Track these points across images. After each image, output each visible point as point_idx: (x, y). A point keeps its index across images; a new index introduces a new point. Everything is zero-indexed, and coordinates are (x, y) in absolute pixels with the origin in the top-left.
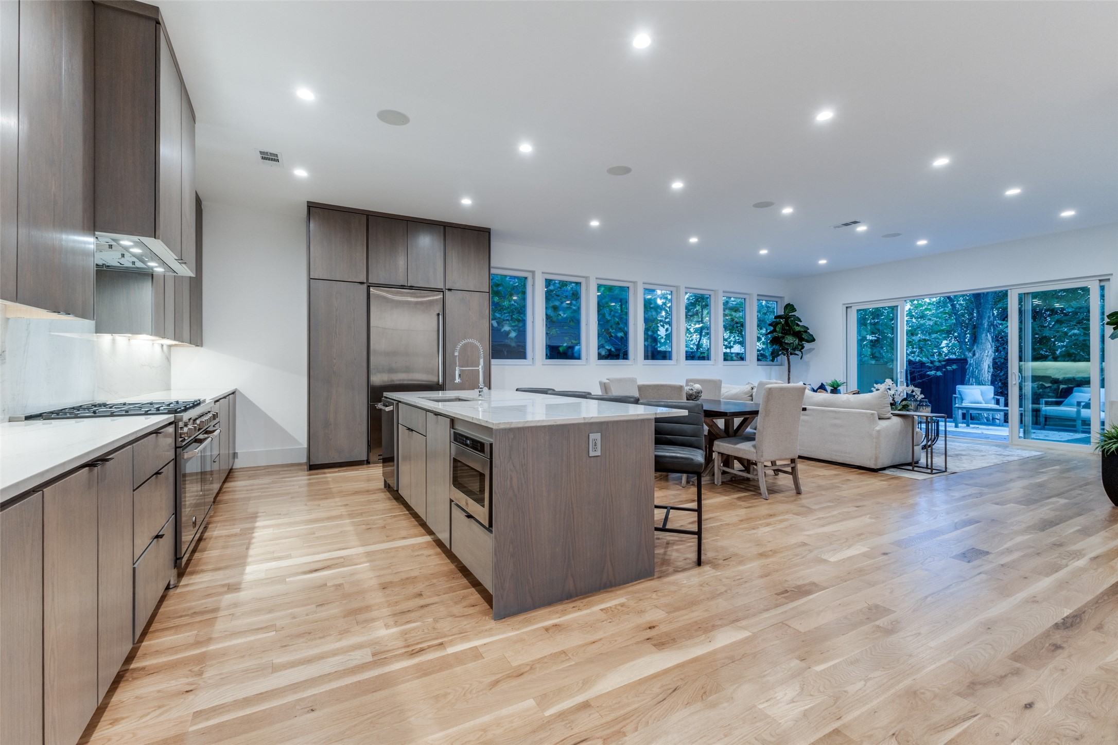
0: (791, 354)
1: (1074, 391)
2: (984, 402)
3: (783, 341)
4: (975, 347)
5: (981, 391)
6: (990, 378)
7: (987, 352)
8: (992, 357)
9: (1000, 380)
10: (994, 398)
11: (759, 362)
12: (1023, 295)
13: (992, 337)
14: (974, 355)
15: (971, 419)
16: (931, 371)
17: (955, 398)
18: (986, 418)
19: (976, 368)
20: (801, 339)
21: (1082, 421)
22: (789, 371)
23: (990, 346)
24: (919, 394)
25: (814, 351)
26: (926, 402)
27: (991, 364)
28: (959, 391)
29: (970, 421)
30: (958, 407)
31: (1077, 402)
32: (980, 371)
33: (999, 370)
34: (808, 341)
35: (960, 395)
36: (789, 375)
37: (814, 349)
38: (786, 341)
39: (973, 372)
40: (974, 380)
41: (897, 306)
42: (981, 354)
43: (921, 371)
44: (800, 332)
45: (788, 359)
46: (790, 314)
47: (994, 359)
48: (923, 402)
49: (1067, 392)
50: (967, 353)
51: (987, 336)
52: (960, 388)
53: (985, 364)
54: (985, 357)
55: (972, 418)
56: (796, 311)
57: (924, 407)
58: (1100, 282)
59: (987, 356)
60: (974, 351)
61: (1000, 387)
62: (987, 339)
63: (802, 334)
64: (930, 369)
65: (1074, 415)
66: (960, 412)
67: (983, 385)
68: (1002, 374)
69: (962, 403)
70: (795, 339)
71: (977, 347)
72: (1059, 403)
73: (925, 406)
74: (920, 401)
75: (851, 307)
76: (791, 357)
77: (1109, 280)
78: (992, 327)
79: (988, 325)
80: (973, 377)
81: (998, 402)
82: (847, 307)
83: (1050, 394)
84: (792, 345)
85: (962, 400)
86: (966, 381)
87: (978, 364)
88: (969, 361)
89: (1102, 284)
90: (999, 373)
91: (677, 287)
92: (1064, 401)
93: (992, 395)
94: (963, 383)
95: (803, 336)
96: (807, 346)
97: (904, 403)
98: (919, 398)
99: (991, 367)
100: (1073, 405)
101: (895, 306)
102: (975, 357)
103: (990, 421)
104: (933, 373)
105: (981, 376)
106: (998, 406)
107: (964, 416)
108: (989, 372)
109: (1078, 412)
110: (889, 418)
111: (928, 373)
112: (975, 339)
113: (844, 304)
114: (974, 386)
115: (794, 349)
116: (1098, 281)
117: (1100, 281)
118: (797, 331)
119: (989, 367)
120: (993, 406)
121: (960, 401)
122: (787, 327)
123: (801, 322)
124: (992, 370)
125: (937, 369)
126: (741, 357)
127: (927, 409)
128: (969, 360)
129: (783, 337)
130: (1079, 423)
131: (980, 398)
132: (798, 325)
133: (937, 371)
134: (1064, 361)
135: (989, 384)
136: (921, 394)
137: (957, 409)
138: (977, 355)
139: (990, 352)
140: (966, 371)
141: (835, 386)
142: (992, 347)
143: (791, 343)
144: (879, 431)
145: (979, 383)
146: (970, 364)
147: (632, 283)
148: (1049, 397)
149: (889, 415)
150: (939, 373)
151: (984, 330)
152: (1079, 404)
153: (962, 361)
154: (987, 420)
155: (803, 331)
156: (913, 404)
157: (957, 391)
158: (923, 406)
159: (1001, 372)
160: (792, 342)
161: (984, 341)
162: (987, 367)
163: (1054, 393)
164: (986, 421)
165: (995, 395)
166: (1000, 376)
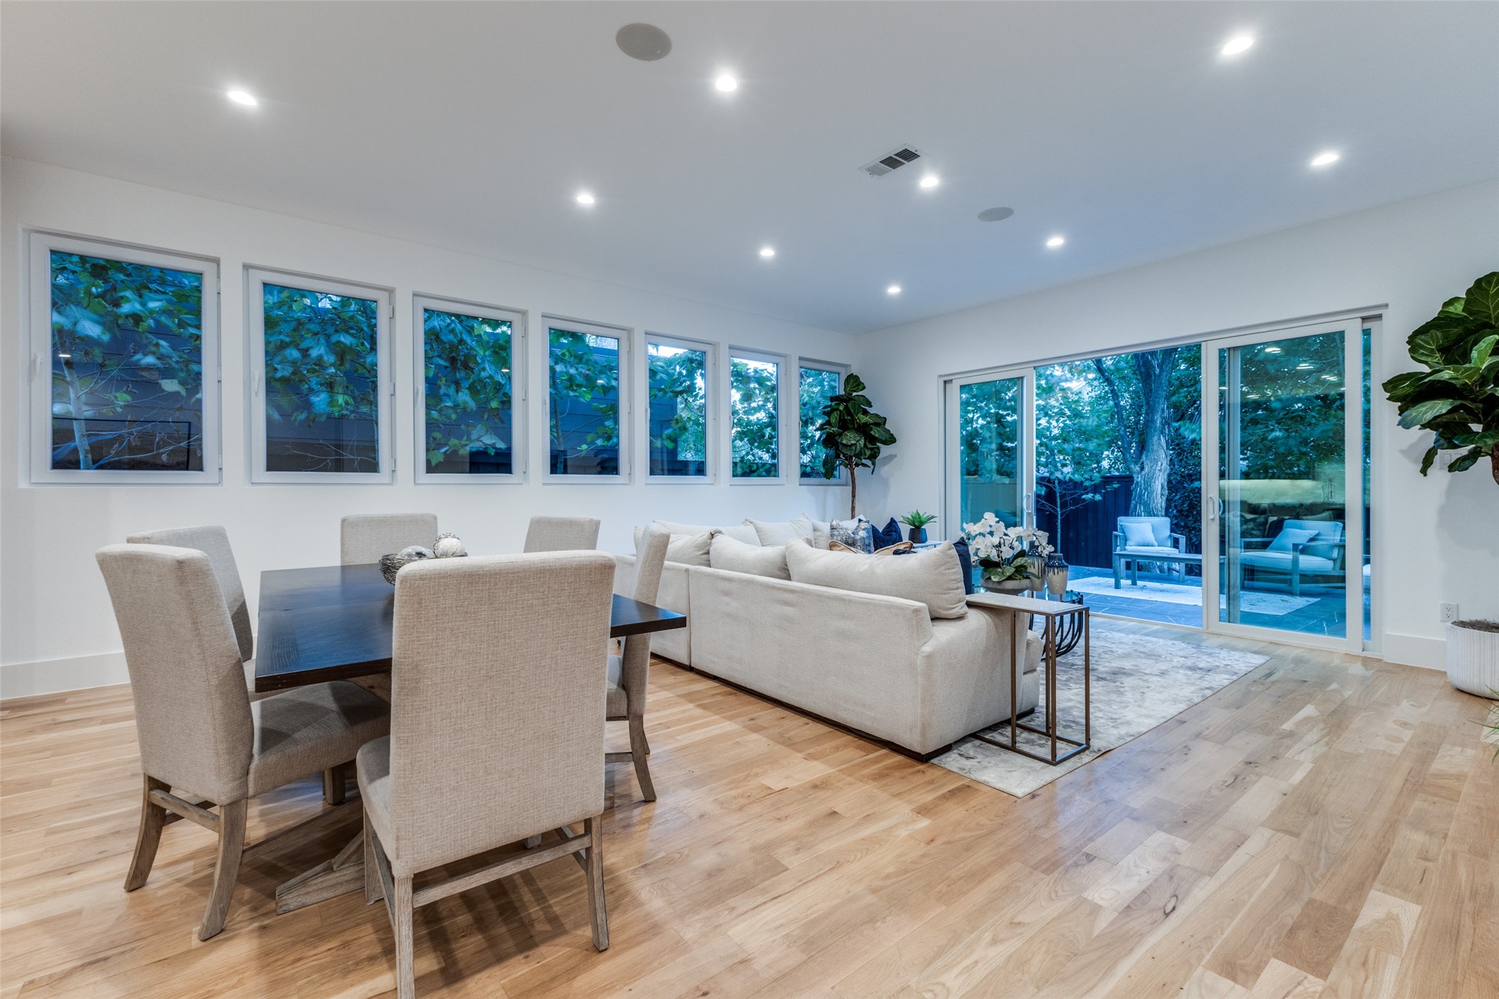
0: (857, 465)
1: (1284, 526)
2: (1156, 543)
3: (839, 440)
4: (1144, 457)
5: (1152, 526)
6: (1164, 505)
7: (1159, 463)
8: (1167, 473)
9: (1176, 506)
10: (1170, 536)
11: (806, 480)
12: (1227, 352)
13: (1167, 442)
14: (1142, 468)
15: (1139, 570)
16: (1087, 493)
17: (1116, 536)
18: (1159, 567)
19: (1145, 489)
20: (872, 440)
21: (1301, 575)
22: (854, 496)
23: (1164, 456)
24: (1044, 544)
25: (895, 460)
26: (1060, 560)
27: (1166, 483)
28: (1121, 526)
29: (1137, 572)
30: (1120, 555)
31: (1294, 544)
32: (1150, 493)
33: (1173, 492)
34: (885, 443)
35: (1124, 532)
36: (853, 501)
37: (895, 456)
38: (844, 442)
39: (1141, 496)
40: (1142, 508)
41: (1022, 378)
42: (1151, 467)
43: (1075, 493)
44: (866, 425)
45: (852, 474)
46: (854, 394)
47: (1169, 475)
48: (1054, 558)
49: (1277, 528)
50: (1133, 466)
51: (1160, 439)
52: (1122, 521)
53: (1157, 483)
54: (1157, 472)
55: (1140, 568)
56: (864, 388)
57: (1056, 570)
58: (1363, 322)
59: (1160, 470)
60: (1143, 463)
61: (1175, 516)
62: (1159, 444)
63: (871, 429)
64: (1086, 489)
65: (1289, 566)
66: (1123, 561)
67: (1155, 515)
68: (1178, 497)
69: (1126, 545)
70: (858, 438)
71: (1147, 456)
72: (1264, 546)
73: (1057, 567)
74: (1049, 556)
75: (951, 381)
76: (856, 470)
77: (1379, 317)
78: (1166, 427)
79: (1161, 422)
80: (1140, 504)
81: (1176, 543)
82: (945, 382)
83: (1254, 532)
84: (854, 448)
85: (1126, 539)
86: (1131, 509)
87: (1148, 483)
88: (1135, 478)
89: (1367, 325)
90: (1175, 496)
91: (629, 331)
92: (1271, 542)
93: (1168, 533)
94: (1126, 514)
95: (873, 433)
96: (885, 450)
97: (1019, 561)
98: (1046, 552)
99: (1166, 487)
100: (1289, 550)
101: (1018, 378)
102: (1143, 473)
103: (1164, 572)
104: (1090, 496)
105: (1152, 502)
106: (1176, 551)
107: (1128, 566)
108: (1162, 495)
109: (1295, 562)
110: (960, 618)
111: (1084, 497)
112: (1143, 447)
113: (940, 376)
114: (1143, 519)
115: (858, 456)
116: (1360, 320)
117: (1364, 319)
118: (863, 424)
119: (1162, 488)
120: (1168, 551)
121: (1123, 542)
122: (848, 415)
123: (871, 406)
124: (1166, 492)
125: (1095, 489)
126: (771, 470)
127: (1061, 573)
128: (1135, 476)
129: (840, 435)
130: (1296, 578)
131: (1151, 537)
132: (865, 412)
133: (1095, 493)
134: (1259, 478)
135: (1163, 513)
136: (1048, 543)
137: (1118, 557)
138: (1146, 469)
139: (1165, 464)
140: (1132, 494)
141: (917, 524)
142: (1166, 457)
143: (852, 445)
144: (929, 657)
145: (1150, 513)
146: (1137, 483)
147: (520, 315)
148: (1252, 536)
149: (961, 609)
150: (1098, 497)
151: (1155, 431)
152: (1295, 547)
153: (1127, 480)
154: (1161, 571)
155: (872, 424)
156: (1036, 563)
157: (1119, 526)
158: (1053, 566)
159: (1176, 495)
160: (853, 442)
161: (1155, 448)
162: (1160, 487)
163: (1260, 530)
164: (1158, 572)
165: (1172, 531)
166: (1175, 501)
